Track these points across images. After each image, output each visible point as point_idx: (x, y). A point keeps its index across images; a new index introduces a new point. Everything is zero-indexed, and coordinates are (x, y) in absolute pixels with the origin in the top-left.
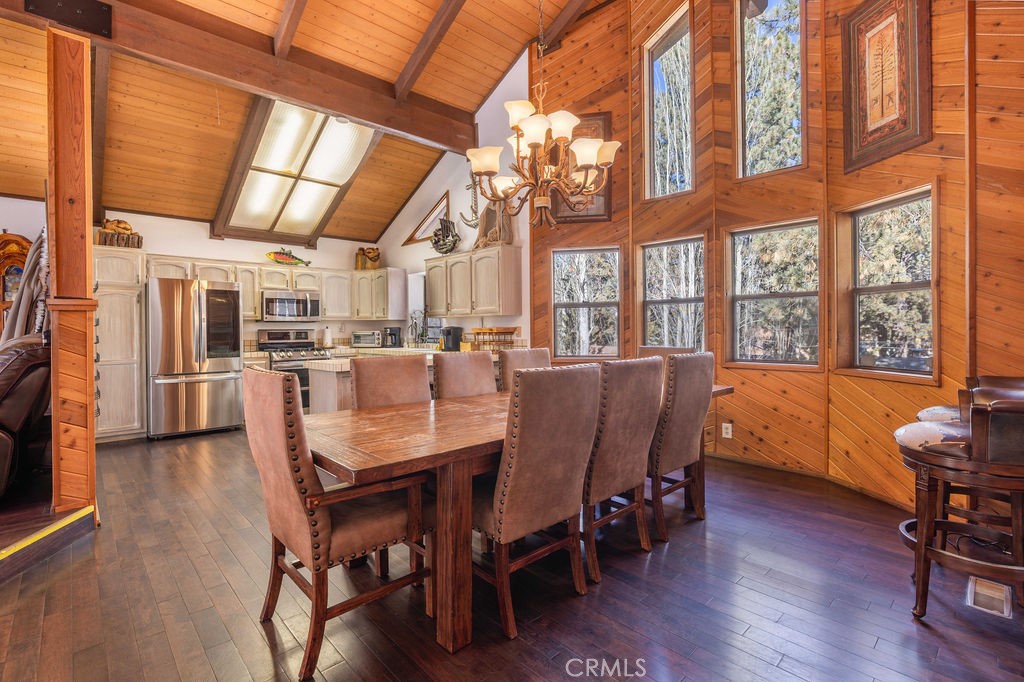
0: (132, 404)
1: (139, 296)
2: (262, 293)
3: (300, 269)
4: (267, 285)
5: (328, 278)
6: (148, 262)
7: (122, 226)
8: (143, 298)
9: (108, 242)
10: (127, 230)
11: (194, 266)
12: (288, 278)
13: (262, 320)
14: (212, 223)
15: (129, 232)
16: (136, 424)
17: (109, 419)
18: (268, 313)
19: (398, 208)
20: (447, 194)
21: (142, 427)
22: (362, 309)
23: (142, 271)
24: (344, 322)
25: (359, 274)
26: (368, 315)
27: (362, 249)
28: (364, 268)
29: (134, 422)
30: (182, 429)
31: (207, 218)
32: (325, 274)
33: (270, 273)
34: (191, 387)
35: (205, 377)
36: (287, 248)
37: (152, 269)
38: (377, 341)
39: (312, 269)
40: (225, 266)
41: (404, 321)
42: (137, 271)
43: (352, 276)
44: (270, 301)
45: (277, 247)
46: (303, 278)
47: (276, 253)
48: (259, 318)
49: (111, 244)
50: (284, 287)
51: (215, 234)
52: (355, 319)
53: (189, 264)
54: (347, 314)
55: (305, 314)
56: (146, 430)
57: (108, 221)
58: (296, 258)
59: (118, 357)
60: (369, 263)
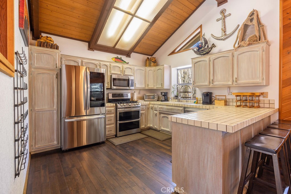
0: (53, 132)
1: (57, 75)
2: (111, 76)
3: (126, 66)
4: (113, 72)
5: (137, 70)
6: (61, 58)
7: (49, 39)
8: (59, 76)
9: (42, 45)
10: (51, 41)
11: (82, 61)
12: (121, 69)
13: (111, 88)
14: (89, 43)
15: (52, 42)
16: (55, 142)
17: (41, 140)
18: (114, 85)
19: (166, 38)
20: (201, 27)
21: (58, 143)
22: (149, 84)
23: (59, 62)
24: (140, 90)
25: (148, 68)
26: (152, 86)
27: (148, 58)
28: (150, 66)
29: (54, 141)
30: (76, 145)
31: (87, 40)
32: (136, 68)
33: (114, 66)
34: (79, 123)
35: (85, 118)
36: (119, 56)
37: (63, 62)
38: (155, 98)
39: (130, 65)
40: (96, 62)
41: (169, 89)
42: (56, 61)
43: (145, 69)
44: (114, 79)
45: (115, 56)
46: (127, 69)
47: (116, 58)
48: (109, 87)
49: (43, 46)
50: (120, 73)
51: (90, 48)
52: (146, 88)
53: (80, 61)
54: (144, 86)
55: (128, 86)
56: (60, 145)
57: (42, 36)
58: (123, 61)
59: (46, 107)
60: (152, 64)
